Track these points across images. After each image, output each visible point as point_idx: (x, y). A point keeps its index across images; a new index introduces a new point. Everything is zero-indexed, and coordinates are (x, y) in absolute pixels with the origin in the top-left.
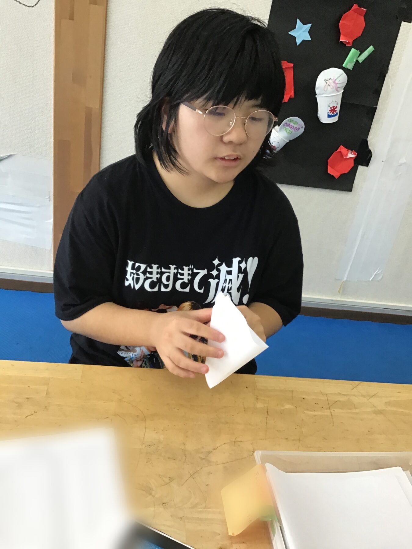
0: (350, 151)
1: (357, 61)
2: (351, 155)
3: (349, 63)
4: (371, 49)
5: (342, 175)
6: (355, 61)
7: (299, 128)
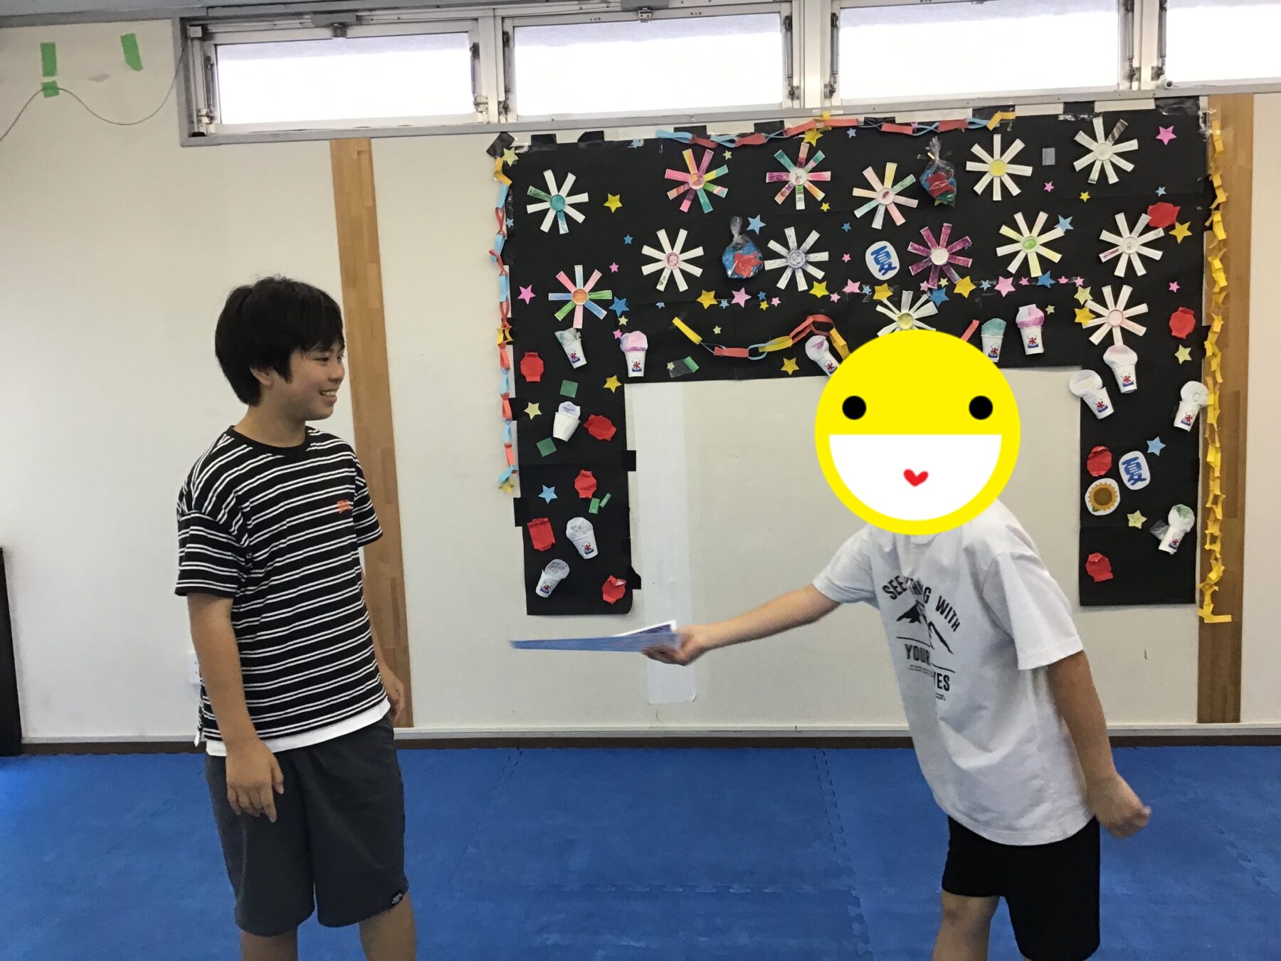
0: (619, 580)
1: (600, 507)
2: (620, 583)
3: (593, 509)
4: (608, 496)
5: (617, 601)
6: (597, 506)
7: (563, 568)
